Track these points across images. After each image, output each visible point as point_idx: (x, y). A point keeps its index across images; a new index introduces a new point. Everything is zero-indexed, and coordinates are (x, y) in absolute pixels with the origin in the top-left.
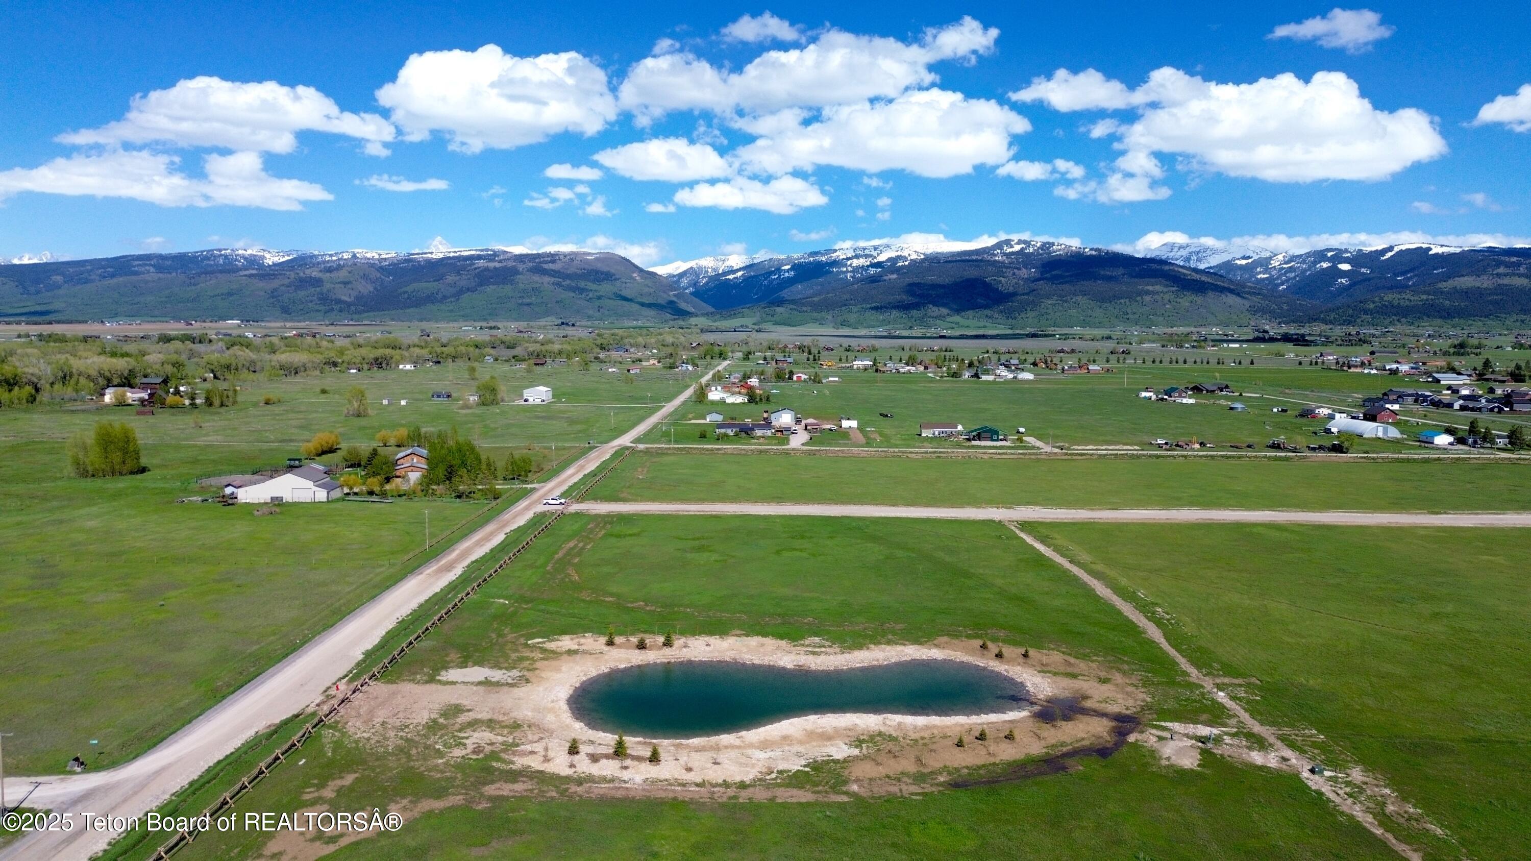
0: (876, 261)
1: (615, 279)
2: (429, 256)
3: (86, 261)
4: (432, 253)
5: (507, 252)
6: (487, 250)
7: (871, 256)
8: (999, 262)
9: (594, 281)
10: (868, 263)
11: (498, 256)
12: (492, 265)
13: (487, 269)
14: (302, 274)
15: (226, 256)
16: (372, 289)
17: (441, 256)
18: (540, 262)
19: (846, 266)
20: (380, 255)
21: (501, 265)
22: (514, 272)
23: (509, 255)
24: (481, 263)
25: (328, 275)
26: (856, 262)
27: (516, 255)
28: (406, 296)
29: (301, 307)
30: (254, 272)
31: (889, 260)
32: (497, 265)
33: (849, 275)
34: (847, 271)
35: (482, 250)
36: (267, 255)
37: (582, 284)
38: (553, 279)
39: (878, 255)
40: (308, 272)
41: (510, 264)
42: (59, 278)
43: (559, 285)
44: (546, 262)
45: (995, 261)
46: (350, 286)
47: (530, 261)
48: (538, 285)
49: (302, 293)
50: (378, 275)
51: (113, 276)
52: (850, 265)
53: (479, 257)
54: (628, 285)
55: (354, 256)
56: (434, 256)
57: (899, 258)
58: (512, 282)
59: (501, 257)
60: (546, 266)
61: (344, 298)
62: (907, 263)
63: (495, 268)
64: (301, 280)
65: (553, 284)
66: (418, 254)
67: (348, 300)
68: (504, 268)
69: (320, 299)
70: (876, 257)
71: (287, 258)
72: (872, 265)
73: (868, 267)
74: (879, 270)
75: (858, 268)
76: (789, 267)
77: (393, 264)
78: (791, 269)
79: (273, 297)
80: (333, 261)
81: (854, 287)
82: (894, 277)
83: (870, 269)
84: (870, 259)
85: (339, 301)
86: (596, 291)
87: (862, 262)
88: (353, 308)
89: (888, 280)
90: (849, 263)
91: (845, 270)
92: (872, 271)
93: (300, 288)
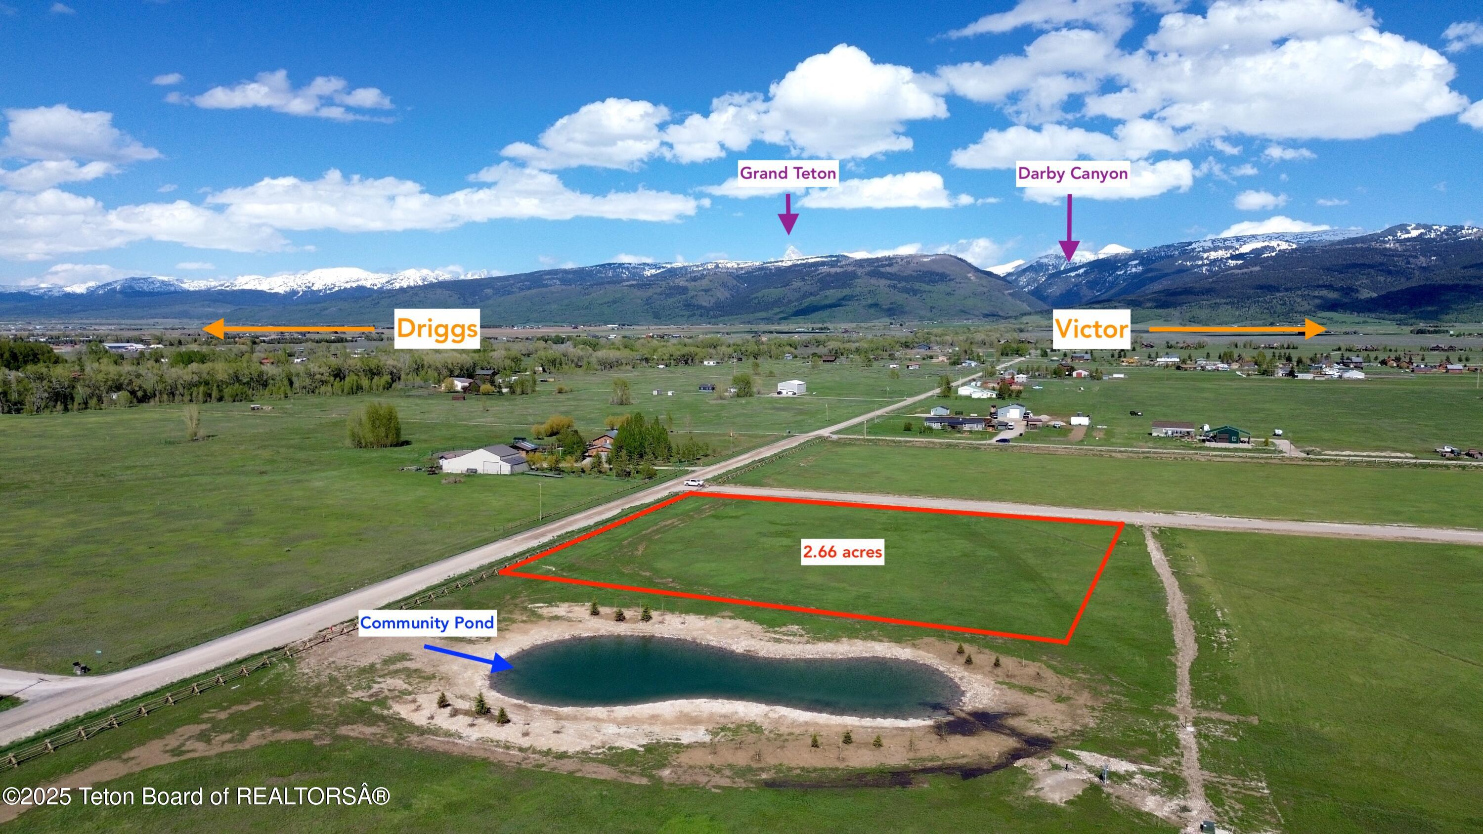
0: (1237, 252)
1: (950, 280)
2: (780, 264)
3: (511, 276)
4: (782, 261)
5: (849, 258)
6: (831, 256)
7: (1232, 247)
8: (1390, 249)
9: (928, 284)
10: (1229, 255)
11: (841, 261)
12: (833, 270)
13: (829, 274)
14: (672, 284)
16: (729, 296)
17: (790, 263)
18: (879, 266)
19: (1202, 258)
20: (738, 264)
21: (842, 270)
22: (853, 276)
23: (850, 260)
24: (825, 269)
25: (693, 283)
26: (1213, 255)
27: (856, 260)
28: (756, 301)
29: (669, 312)
30: (634, 282)
31: (1253, 251)
32: (838, 270)
33: (1204, 269)
34: (1203, 265)
35: (827, 257)
36: (647, 268)
37: (917, 285)
38: (888, 282)
39: (1241, 246)
40: (676, 281)
41: (850, 269)
42: (489, 291)
43: (894, 287)
44: (884, 266)
45: (1385, 249)
46: (710, 293)
47: (869, 265)
48: (874, 288)
49: (670, 301)
50: (735, 282)
51: (529, 288)
52: (1207, 258)
53: (823, 264)
54: (962, 285)
55: (717, 266)
56: (784, 264)
57: (1265, 248)
58: (850, 286)
59: (843, 263)
60: (882, 270)
61: (704, 304)
62: (1273, 254)
63: (836, 273)
64: (671, 288)
65: (889, 286)
66: (771, 263)
67: (708, 305)
68: (845, 273)
69: (685, 305)
70: (1237, 249)
71: (662, 270)
72: (1233, 257)
73: (1228, 258)
74: (1241, 262)
75: (1215, 260)
76: (1137, 262)
77: (748, 273)
78: (1139, 264)
79: (647, 304)
80: (699, 271)
81: (1211, 280)
82: (1257, 268)
83: (1230, 261)
84: (1231, 251)
85: (700, 307)
86: (930, 292)
87: (1220, 254)
88: (711, 313)
89: (1251, 272)
90: (1205, 255)
91: (1200, 263)
92: (1232, 263)
93: (669, 296)
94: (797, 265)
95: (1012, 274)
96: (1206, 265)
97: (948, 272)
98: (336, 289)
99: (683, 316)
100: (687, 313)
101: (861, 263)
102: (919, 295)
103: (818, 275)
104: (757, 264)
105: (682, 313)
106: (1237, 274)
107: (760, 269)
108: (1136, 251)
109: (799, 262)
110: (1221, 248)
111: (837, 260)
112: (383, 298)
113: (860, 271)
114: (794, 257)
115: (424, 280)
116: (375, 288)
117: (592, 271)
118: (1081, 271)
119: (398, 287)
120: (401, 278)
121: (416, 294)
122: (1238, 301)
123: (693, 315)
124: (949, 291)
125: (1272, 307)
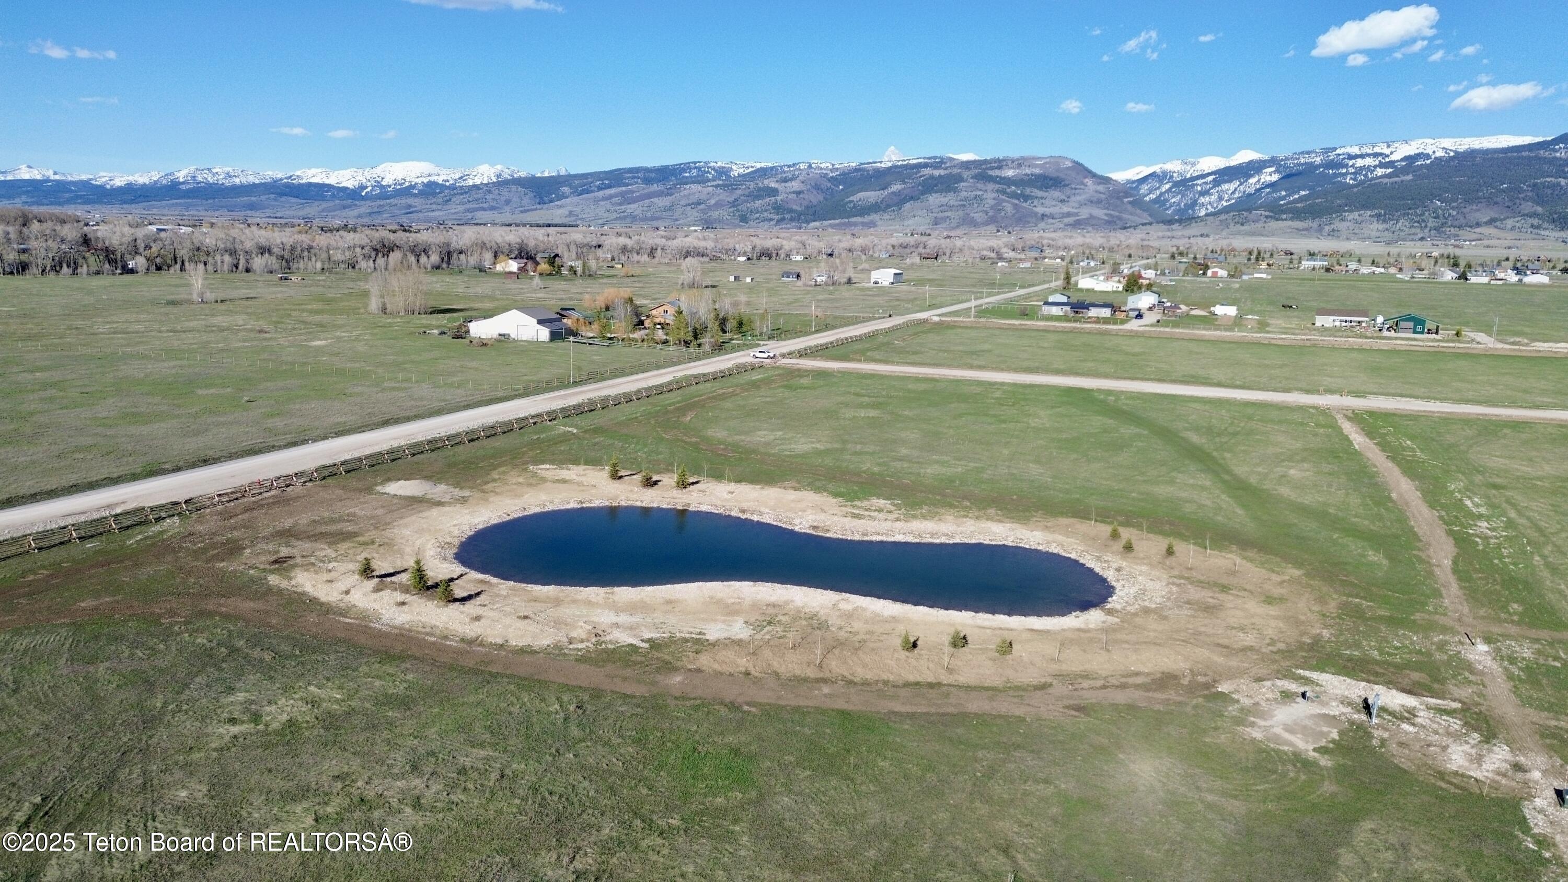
0: (1387, 160)
1: (1065, 185)
2: (878, 165)
3: (589, 174)
4: (881, 162)
5: (954, 159)
6: (935, 158)
7: (1381, 154)
9: (1040, 189)
10: (1377, 163)
11: (945, 163)
12: (937, 173)
13: (932, 177)
14: (760, 185)
15: (699, 169)
16: (822, 199)
17: (890, 164)
18: (987, 169)
19: (1347, 166)
20: (833, 165)
21: (946, 172)
22: (959, 179)
23: (956, 162)
24: (927, 171)
25: (783, 184)
26: (1360, 163)
27: (962, 162)
28: (852, 205)
29: (757, 215)
30: (720, 182)
31: (1405, 158)
32: (942, 172)
33: (1349, 177)
34: (1347, 173)
35: (929, 158)
36: (734, 167)
37: (1028, 191)
38: (997, 186)
39: (1392, 153)
41: (956, 171)
43: (1003, 192)
44: (992, 169)
45: (1555, 158)
46: (801, 196)
47: (976, 168)
48: (980, 193)
49: (758, 203)
50: (829, 185)
51: (609, 187)
52: (1353, 166)
53: (926, 165)
54: (1077, 191)
55: (810, 166)
56: (883, 165)
57: (1418, 156)
58: (955, 190)
59: (948, 164)
60: (990, 173)
61: (795, 207)
62: (1428, 162)
63: (940, 176)
64: (759, 189)
65: (997, 191)
66: (869, 163)
67: (799, 209)
68: (949, 176)
69: (774, 208)
70: (1387, 156)
71: (751, 169)
72: (1381, 165)
73: (1375, 167)
74: (1391, 170)
75: (1362, 168)
76: (1273, 169)
77: (844, 174)
78: (1274, 172)
79: (734, 206)
80: (790, 171)
81: (1356, 190)
82: (1410, 177)
83: (1378, 169)
84: (1380, 158)
85: (791, 211)
86: (1042, 198)
87: (1369, 161)
88: (802, 217)
89: (1402, 181)
90: (1351, 163)
91: (1344, 171)
92: (1380, 172)
93: (758, 197)
94: (897, 167)
95: (1133, 182)
96: (1351, 173)
97: (1062, 176)
98: (407, 184)
99: (771, 220)
100: (777, 217)
101: (967, 165)
102: (1029, 201)
103: (920, 177)
104: (854, 165)
105: (772, 216)
106: (1386, 184)
107: (856, 170)
108: (1273, 157)
109: (900, 163)
110: (1369, 155)
111: (939, 163)
112: (455, 194)
113: (966, 174)
114: (894, 158)
115: (498, 176)
116: (447, 184)
117: (674, 170)
118: (1210, 178)
119: (471, 184)
120: (474, 173)
121: (490, 192)
122: (1385, 214)
123: (783, 219)
124: (1063, 197)
125: (1423, 221)
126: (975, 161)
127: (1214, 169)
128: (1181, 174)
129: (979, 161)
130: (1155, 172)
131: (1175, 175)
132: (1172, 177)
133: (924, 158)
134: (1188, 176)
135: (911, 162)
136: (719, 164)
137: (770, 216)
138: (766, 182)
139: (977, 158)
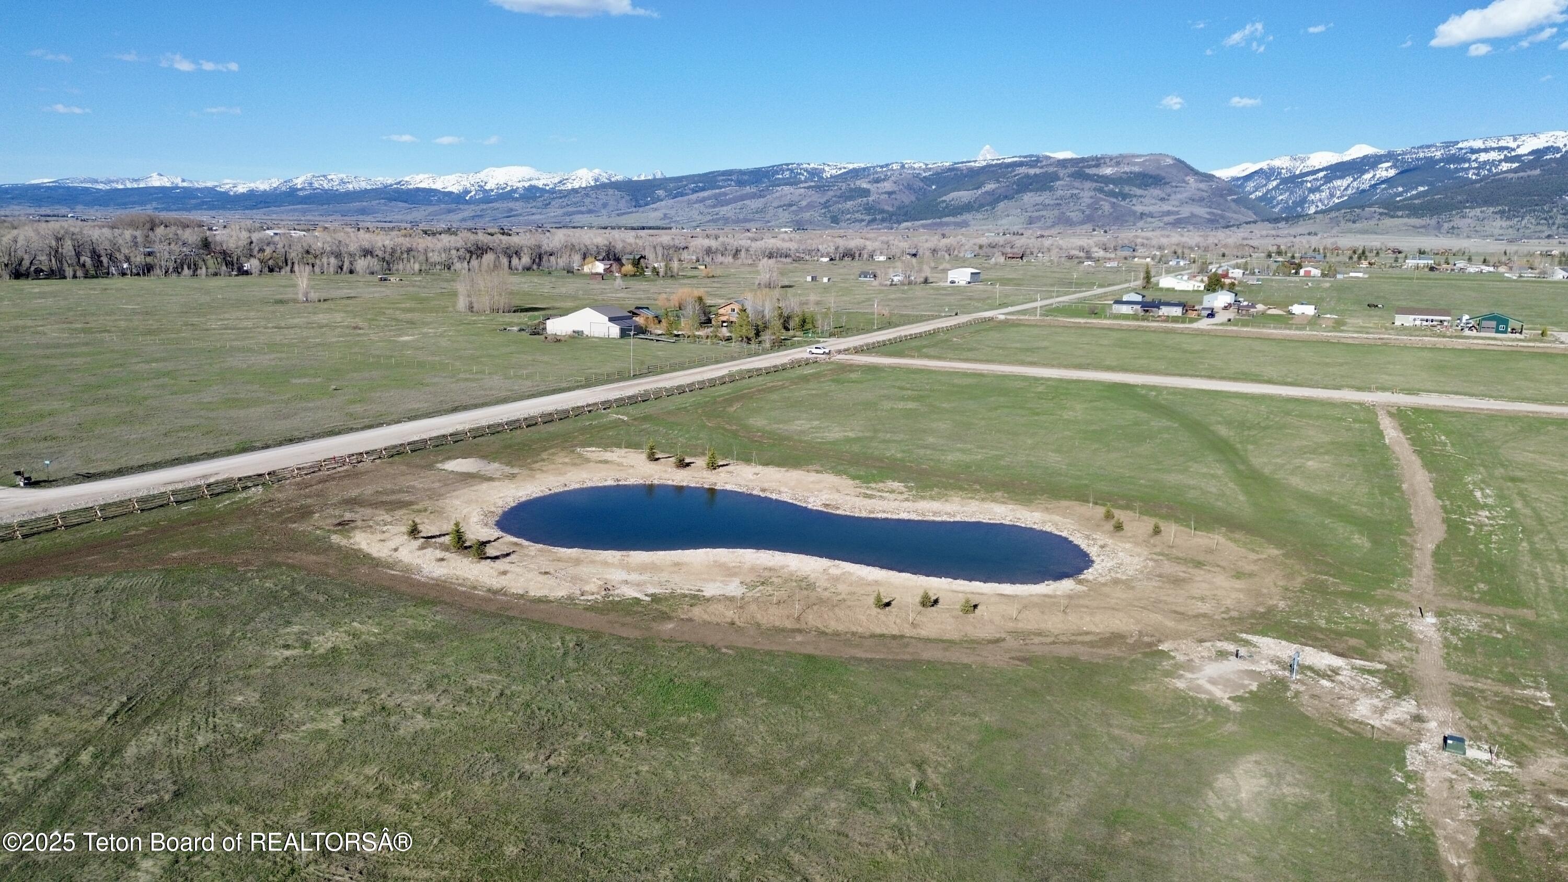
1: (1165, 184)
2: (973, 164)
4: (975, 161)
5: (1050, 158)
6: (1031, 156)
9: (1139, 187)
11: (1041, 162)
12: (1032, 171)
13: (1027, 176)
14: (852, 186)
15: (792, 171)
16: (914, 199)
17: (984, 163)
18: (1083, 167)
19: (1469, 161)
20: (926, 165)
21: (1041, 170)
22: (1055, 176)
23: (1052, 160)
24: (1022, 170)
25: (875, 185)
27: (1059, 161)
28: (944, 205)
29: (849, 216)
30: (813, 184)
32: (1038, 171)
33: (1471, 172)
34: (1469, 168)
35: (1025, 157)
36: (827, 169)
37: (1126, 189)
38: (1095, 184)
39: (1518, 147)
41: (1051, 169)
43: (1101, 190)
44: (1090, 167)
46: (893, 196)
47: (1072, 166)
49: (849, 204)
50: (921, 184)
53: (1021, 164)
54: (1179, 187)
55: (903, 166)
56: (977, 165)
57: (1549, 149)
58: (1051, 189)
59: (1044, 163)
60: (1088, 171)
61: (886, 208)
62: (1558, 156)
63: (1035, 175)
64: (851, 190)
65: (1094, 189)
66: (962, 163)
67: (891, 209)
68: (1045, 174)
69: (865, 209)
70: (1514, 150)
71: (843, 170)
72: (1507, 160)
73: (1500, 161)
74: (1517, 165)
75: (1485, 163)
76: (1389, 164)
77: (937, 174)
78: (1391, 167)
79: (825, 207)
80: (882, 172)
81: (1478, 185)
82: (1538, 172)
83: (1503, 164)
84: (1506, 152)
85: (882, 211)
86: (1141, 196)
87: (1493, 156)
88: (894, 218)
89: (1529, 176)
90: (1474, 157)
91: (1467, 165)
92: (1505, 166)
93: (850, 198)
94: (992, 166)
95: (1238, 179)
96: (1474, 168)
97: (1163, 174)
98: (509, 188)
99: (863, 220)
100: (868, 218)
101: (1063, 163)
102: (1128, 200)
103: (1015, 176)
104: (948, 164)
105: (863, 217)
106: (1512, 179)
107: (950, 170)
108: (1389, 152)
109: (995, 162)
110: (1493, 149)
111: (1035, 161)
112: (554, 198)
113: (1062, 172)
114: (989, 157)
115: (596, 180)
116: (547, 188)
117: (768, 172)
118: (1321, 174)
119: (570, 188)
120: (573, 177)
121: (587, 195)
122: (1509, 210)
123: (874, 220)
124: (1163, 195)
125: (1551, 217)
126: (1071, 160)
127: (1325, 164)
128: (1288, 170)
129: (1076, 159)
130: (1261, 169)
131: (1283, 171)
132: (1279, 173)
133: (1020, 157)
134: (1298, 172)
135: (1006, 161)
136: (812, 165)
137: (861, 217)
138: (858, 183)
139: (1075, 156)
